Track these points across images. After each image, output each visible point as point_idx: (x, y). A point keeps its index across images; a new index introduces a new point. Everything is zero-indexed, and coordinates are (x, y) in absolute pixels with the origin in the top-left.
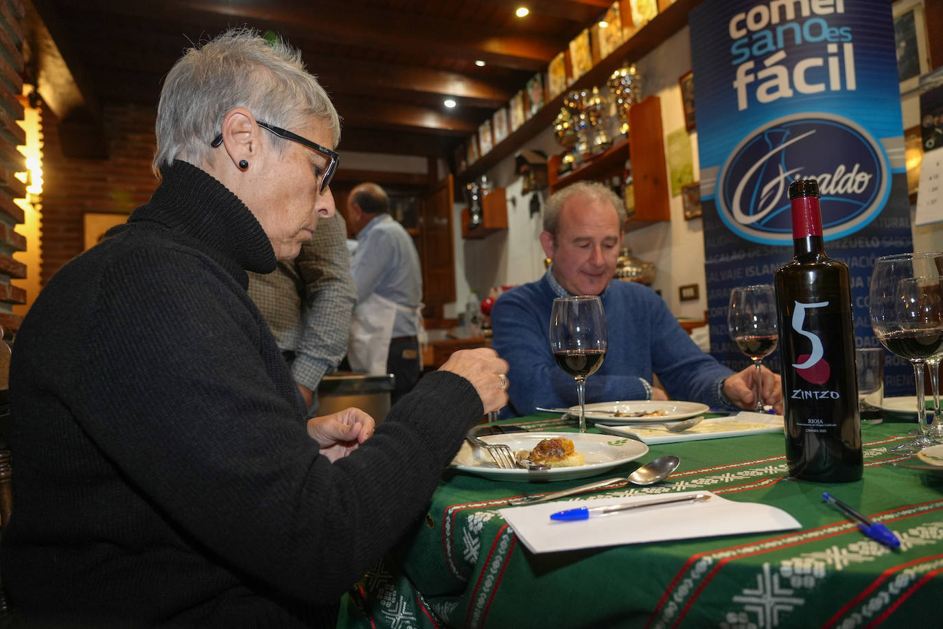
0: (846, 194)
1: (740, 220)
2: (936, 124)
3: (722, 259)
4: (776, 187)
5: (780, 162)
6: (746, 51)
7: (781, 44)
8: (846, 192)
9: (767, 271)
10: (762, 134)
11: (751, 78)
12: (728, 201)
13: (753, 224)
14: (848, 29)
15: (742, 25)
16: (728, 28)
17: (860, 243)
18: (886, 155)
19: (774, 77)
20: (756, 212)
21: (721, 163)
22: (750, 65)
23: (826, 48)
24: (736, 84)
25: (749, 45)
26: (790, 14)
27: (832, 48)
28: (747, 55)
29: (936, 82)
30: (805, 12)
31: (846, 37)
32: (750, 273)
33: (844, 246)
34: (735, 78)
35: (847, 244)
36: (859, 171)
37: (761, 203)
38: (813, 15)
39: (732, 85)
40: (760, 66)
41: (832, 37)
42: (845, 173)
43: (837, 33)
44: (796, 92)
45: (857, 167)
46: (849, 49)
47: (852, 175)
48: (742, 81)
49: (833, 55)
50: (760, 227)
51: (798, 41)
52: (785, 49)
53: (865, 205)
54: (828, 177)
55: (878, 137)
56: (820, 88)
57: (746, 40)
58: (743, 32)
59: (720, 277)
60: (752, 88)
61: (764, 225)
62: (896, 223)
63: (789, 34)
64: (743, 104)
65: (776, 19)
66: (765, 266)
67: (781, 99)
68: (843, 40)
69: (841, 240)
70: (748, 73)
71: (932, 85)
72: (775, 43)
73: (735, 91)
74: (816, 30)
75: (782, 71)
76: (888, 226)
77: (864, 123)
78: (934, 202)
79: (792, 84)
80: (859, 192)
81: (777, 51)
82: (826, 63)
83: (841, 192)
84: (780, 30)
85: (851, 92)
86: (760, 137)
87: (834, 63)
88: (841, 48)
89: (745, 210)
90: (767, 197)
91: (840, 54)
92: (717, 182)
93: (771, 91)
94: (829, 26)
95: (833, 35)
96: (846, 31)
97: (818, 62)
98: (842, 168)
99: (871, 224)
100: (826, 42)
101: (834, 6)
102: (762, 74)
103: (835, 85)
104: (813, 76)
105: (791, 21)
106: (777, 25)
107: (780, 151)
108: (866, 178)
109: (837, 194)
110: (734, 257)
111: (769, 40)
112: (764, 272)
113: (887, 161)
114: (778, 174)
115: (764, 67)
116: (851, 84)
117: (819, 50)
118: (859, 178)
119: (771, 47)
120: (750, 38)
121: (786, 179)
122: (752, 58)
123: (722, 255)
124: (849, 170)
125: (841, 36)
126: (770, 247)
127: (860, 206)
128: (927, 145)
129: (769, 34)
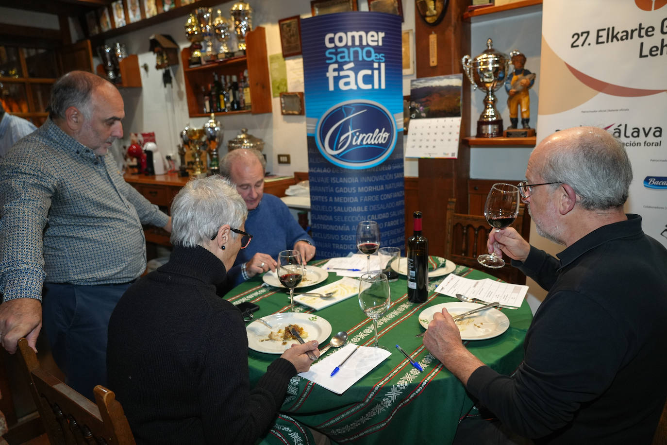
0: (378, 144)
1: (328, 152)
2: (416, 107)
3: (318, 171)
4: (347, 138)
5: (349, 125)
6: (334, 57)
7: (352, 59)
8: (378, 143)
9: (342, 181)
10: (341, 107)
11: (336, 74)
12: (322, 140)
13: (335, 155)
14: (383, 55)
15: (332, 40)
16: (324, 43)
17: (383, 169)
18: (396, 122)
19: (348, 76)
20: (337, 149)
21: (319, 117)
22: (336, 66)
23: (373, 65)
24: (328, 74)
25: (336, 54)
26: (357, 43)
27: (376, 65)
28: (334, 60)
29: (418, 86)
30: (364, 43)
31: (382, 59)
32: (333, 181)
33: (377, 170)
34: (327, 71)
35: (378, 169)
36: (384, 132)
37: (340, 145)
38: (368, 45)
39: (326, 75)
40: (340, 69)
41: (376, 59)
42: (378, 133)
43: (378, 57)
44: (358, 87)
45: (384, 129)
46: (383, 65)
47: (381, 134)
48: (331, 74)
49: (376, 69)
50: (337, 156)
51: (360, 59)
52: (354, 62)
53: (386, 149)
54: (371, 135)
55: (393, 113)
56: (369, 87)
57: (334, 51)
58: (332, 45)
59: (317, 180)
60: (337, 79)
61: (341, 157)
62: (398, 157)
63: (356, 53)
64: (331, 88)
65: (350, 44)
66: (341, 179)
67: (351, 90)
68: (381, 61)
69: (375, 167)
70: (335, 70)
71: (416, 87)
72: (349, 57)
73: (327, 79)
74: (369, 54)
75: (352, 74)
76: (395, 159)
77: (388, 107)
78: (413, 147)
79: (356, 83)
80: (384, 142)
81: (350, 62)
82: (373, 73)
83: (377, 143)
84: (352, 50)
85: (383, 90)
86: (340, 109)
87: (376, 72)
88: (379, 65)
89: (331, 147)
90: (343, 142)
91: (379, 69)
92: (316, 127)
93: (347, 84)
94: (375, 53)
95: (377, 58)
96: (382, 56)
97: (369, 72)
98: (377, 130)
100: (373, 62)
101: (377, 41)
102: (342, 73)
103: (376, 86)
104: (368, 79)
105: (357, 46)
106: (350, 47)
107: (350, 118)
108: (387, 135)
109: (375, 144)
110: (325, 171)
111: (346, 54)
112: (340, 181)
113: (396, 126)
114: (348, 131)
115: (343, 70)
116: (383, 86)
117: (369, 65)
118: (384, 136)
119: (347, 59)
120: (336, 50)
121: (352, 134)
122: (336, 62)
123: (318, 168)
124: (380, 132)
125: (380, 59)
126: (343, 169)
127: (384, 150)
128: (412, 116)
129: (345, 50)
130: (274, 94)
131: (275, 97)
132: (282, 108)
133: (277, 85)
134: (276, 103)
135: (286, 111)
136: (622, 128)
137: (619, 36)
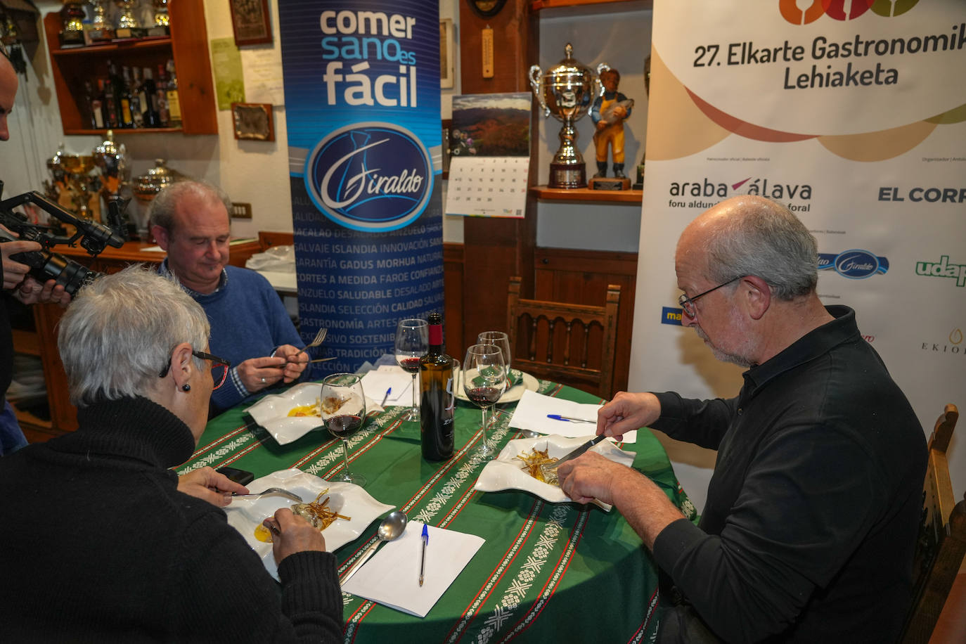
0: (407, 194)
1: (327, 203)
2: (462, 138)
3: (311, 233)
4: (359, 182)
5: (363, 162)
6: (335, 49)
7: (366, 56)
8: (407, 191)
9: (351, 251)
10: (348, 132)
11: (339, 78)
12: (318, 187)
13: (339, 209)
14: (414, 54)
15: (332, 22)
16: (319, 26)
17: (414, 231)
18: (431, 160)
19: (359, 84)
20: (342, 200)
21: (310, 147)
22: (339, 65)
23: (399, 69)
24: (326, 78)
25: (340, 45)
26: (374, 31)
27: (403, 69)
28: (336, 55)
29: (464, 106)
30: (385, 32)
31: (412, 61)
32: (336, 250)
33: (405, 234)
34: (325, 73)
35: (407, 232)
36: (415, 176)
37: (347, 193)
38: (391, 36)
39: (322, 78)
40: (346, 70)
41: (403, 60)
42: (407, 177)
43: (406, 57)
44: (376, 102)
45: (415, 171)
46: (413, 70)
47: (411, 178)
48: (331, 78)
49: (403, 75)
50: (343, 212)
51: (379, 57)
52: (369, 60)
53: (418, 201)
54: (397, 178)
55: (428, 146)
56: (393, 103)
57: (335, 39)
58: (333, 31)
59: (308, 248)
60: (341, 87)
61: (348, 212)
62: (434, 213)
63: (372, 47)
64: (332, 100)
65: (362, 30)
66: (349, 247)
67: (364, 106)
68: (410, 63)
69: (403, 230)
70: (337, 72)
71: (461, 107)
72: (361, 53)
73: (325, 84)
74: (392, 51)
75: (365, 80)
76: (430, 216)
77: (420, 135)
78: (458, 199)
79: (373, 96)
80: (415, 191)
81: (362, 60)
82: (398, 81)
83: (404, 191)
84: (365, 41)
85: (414, 109)
86: (346, 135)
87: (403, 80)
88: (408, 70)
89: (332, 196)
90: (351, 189)
91: (407, 75)
92: (307, 163)
93: (358, 95)
94: (402, 49)
95: (404, 57)
96: (412, 56)
97: (392, 79)
98: (405, 172)
99: (421, 216)
100: (398, 63)
101: (405, 31)
102: (349, 78)
103: (404, 103)
104: (391, 91)
105: (374, 36)
106: (362, 36)
107: (363, 152)
108: (418, 179)
109: (402, 193)
110: (322, 234)
111: (356, 47)
112: (348, 251)
113: (432, 165)
114: (361, 172)
115: (351, 72)
116: (414, 104)
117: (392, 69)
118: (415, 181)
119: (357, 55)
120: (340, 39)
121: (366, 176)
122: (340, 59)
123: (311, 230)
124: (409, 174)
125: (409, 60)
126: (353, 231)
127: (415, 203)
128: (455, 152)
129: (355, 40)
130: (220, 103)
131: (222, 109)
132: (236, 128)
133: (227, 89)
134: (225, 119)
135: (243, 133)
136: (760, 185)
137: (758, 56)
